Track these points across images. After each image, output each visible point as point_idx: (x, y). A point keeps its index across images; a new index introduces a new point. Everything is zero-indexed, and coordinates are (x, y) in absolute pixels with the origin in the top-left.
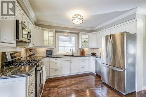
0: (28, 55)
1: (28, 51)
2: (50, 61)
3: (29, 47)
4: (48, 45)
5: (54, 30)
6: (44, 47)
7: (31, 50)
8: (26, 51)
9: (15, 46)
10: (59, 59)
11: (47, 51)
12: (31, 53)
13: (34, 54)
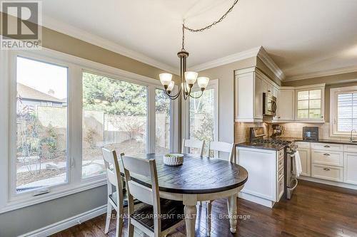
0: (271, 134)
1: (271, 128)
2: (311, 149)
3: (273, 122)
4: (307, 117)
5: (324, 85)
6: (299, 121)
7: (275, 126)
8: (268, 127)
9: (262, 121)
10: (333, 147)
11: (305, 130)
12: (275, 131)
13: (281, 134)
